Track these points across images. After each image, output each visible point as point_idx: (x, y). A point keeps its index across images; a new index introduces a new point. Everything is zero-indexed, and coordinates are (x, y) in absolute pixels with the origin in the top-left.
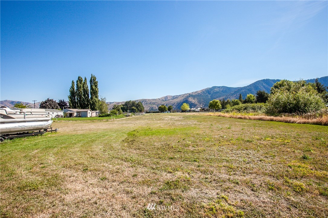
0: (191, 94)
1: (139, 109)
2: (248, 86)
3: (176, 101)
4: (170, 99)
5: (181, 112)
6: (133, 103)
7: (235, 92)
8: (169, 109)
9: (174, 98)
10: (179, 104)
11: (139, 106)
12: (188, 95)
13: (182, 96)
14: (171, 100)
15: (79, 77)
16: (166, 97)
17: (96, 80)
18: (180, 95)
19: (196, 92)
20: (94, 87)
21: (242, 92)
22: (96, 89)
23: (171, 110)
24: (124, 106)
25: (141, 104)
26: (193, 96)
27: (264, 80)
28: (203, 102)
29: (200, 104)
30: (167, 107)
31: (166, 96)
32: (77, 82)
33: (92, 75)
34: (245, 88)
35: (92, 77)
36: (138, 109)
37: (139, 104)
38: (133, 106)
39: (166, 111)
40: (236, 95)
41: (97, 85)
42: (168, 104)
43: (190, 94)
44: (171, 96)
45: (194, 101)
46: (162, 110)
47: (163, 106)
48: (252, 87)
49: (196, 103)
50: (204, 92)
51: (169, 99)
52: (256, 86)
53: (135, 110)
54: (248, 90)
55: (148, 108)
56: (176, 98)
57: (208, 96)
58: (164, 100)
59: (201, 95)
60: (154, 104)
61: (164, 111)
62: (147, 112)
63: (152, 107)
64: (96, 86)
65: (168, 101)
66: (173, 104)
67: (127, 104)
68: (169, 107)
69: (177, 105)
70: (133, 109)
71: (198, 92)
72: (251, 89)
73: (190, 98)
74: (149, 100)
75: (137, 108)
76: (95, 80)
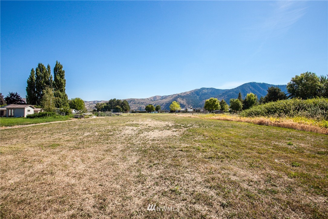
0: (180, 95)
1: (125, 108)
2: (235, 88)
3: (165, 101)
4: (159, 99)
5: (170, 113)
6: (118, 102)
7: (223, 94)
8: (157, 109)
9: (163, 98)
10: (168, 104)
11: (125, 105)
12: (177, 95)
13: (171, 96)
14: (160, 101)
15: (39, 65)
16: (155, 98)
17: (63, 69)
18: (169, 96)
19: (185, 93)
20: (58, 78)
21: (230, 95)
22: (61, 81)
23: (159, 111)
24: (107, 104)
25: (126, 103)
26: (182, 96)
27: (250, 83)
28: (191, 103)
29: (189, 104)
30: (154, 107)
31: (155, 96)
32: (37, 70)
33: (57, 62)
34: (232, 90)
35: (57, 64)
36: (123, 109)
37: (124, 102)
38: (118, 105)
39: (153, 111)
40: (224, 97)
41: (63, 75)
42: (156, 104)
43: (178, 95)
44: (160, 96)
45: (183, 102)
46: (149, 110)
47: (151, 106)
48: (240, 90)
49: (185, 103)
50: (193, 93)
51: (157, 99)
52: (243, 89)
53: (119, 109)
54: (236, 92)
55: (137, 108)
56: (164, 98)
57: (197, 97)
58: (153, 100)
59: (189, 96)
60: (142, 103)
61: (151, 111)
62: (133, 112)
63: (140, 106)
64: (62, 77)
65: (157, 101)
66: (162, 105)
67: (111, 102)
68: (157, 107)
69: (166, 106)
70: (117, 108)
71: (187, 93)
72: (238, 92)
73: (179, 98)
74: (137, 99)
75: (122, 107)
76: (61, 68)
